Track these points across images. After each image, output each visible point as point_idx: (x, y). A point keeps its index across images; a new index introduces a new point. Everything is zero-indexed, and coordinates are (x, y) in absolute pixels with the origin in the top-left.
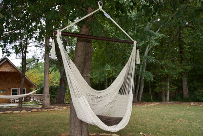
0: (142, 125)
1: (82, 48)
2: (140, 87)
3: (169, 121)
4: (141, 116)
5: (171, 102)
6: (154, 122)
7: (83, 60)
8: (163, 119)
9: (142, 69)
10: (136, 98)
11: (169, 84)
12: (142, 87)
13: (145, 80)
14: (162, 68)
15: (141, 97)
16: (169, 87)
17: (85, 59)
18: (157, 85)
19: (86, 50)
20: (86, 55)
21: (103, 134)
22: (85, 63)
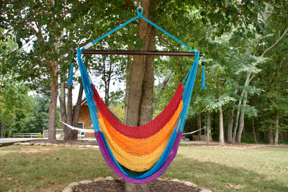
1: (138, 73)
2: (239, 124)
3: (271, 168)
5: (281, 145)
7: (139, 88)
8: (262, 166)
9: (242, 103)
10: (234, 138)
11: (278, 122)
12: (242, 125)
13: (245, 115)
14: (269, 102)
15: (240, 136)
16: (277, 126)
17: (143, 86)
18: (262, 123)
19: (145, 76)
20: (144, 82)
21: (174, 180)
22: (143, 91)
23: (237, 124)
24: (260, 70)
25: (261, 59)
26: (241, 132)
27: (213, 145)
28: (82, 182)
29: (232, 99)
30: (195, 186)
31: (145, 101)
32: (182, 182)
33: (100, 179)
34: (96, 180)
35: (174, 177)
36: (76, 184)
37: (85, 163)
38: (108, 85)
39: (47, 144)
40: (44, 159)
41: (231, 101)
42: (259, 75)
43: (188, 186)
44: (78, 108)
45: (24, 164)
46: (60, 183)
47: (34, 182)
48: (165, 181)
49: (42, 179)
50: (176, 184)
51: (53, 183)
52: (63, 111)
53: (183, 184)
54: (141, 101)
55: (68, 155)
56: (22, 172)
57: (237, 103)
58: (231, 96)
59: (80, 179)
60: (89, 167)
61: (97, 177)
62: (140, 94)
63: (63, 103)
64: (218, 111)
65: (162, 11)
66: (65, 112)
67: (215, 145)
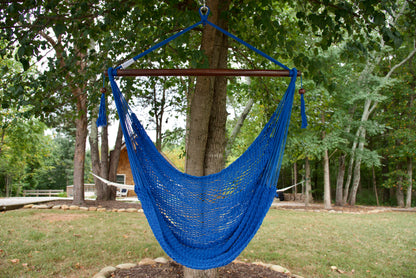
0: (342, 251)
1: (203, 105)
2: (352, 177)
3: (401, 245)
4: (345, 232)
5: (412, 209)
6: (368, 247)
7: (204, 127)
8: (387, 241)
9: (357, 147)
10: (346, 198)
11: (410, 174)
12: (358, 178)
13: (363, 164)
14: (397, 144)
15: (354, 196)
16: (410, 180)
17: (210, 125)
18: (387, 175)
19: (212, 109)
20: (212, 118)
21: (257, 263)
22: (210, 131)
23: (350, 177)
24: (384, 98)
25: (386, 81)
26: (355, 188)
27: (314, 208)
28: (121, 266)
29: (342, 140)
30: (287, 271)
31: (213, 147)
32: (268, 265)
33: (147, 261)
34: (141, 263)
35: (256, 258)
36: (111, 268)
37: (127, 237)
38: (161, 120)
39: (72, 207)
40: (66, 231)
41: (341, 143)
42: (383, 105)
43: (277, 273)
44: (117, 154)
45: (37, 239)
46: (88, 267)
47: (49, 266)
48: (243, 265)
49: (63, 261)
50: (260, 269)
51: (79, 268)
52: (95, 158)
53: (269, 269)
54: (207, 146)
55: (101, 224)
56: (34, 250)
57: (351, 146)
58: (342, 136)
59: (118, 261)
60: (131, 242)
61: (143, 257)
62: (205, 137)
63: (94, 147)
64: (323, 158)
65: (238, 11)
66: (98, 160)
67: (318, 208)
